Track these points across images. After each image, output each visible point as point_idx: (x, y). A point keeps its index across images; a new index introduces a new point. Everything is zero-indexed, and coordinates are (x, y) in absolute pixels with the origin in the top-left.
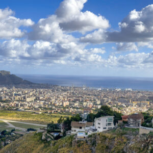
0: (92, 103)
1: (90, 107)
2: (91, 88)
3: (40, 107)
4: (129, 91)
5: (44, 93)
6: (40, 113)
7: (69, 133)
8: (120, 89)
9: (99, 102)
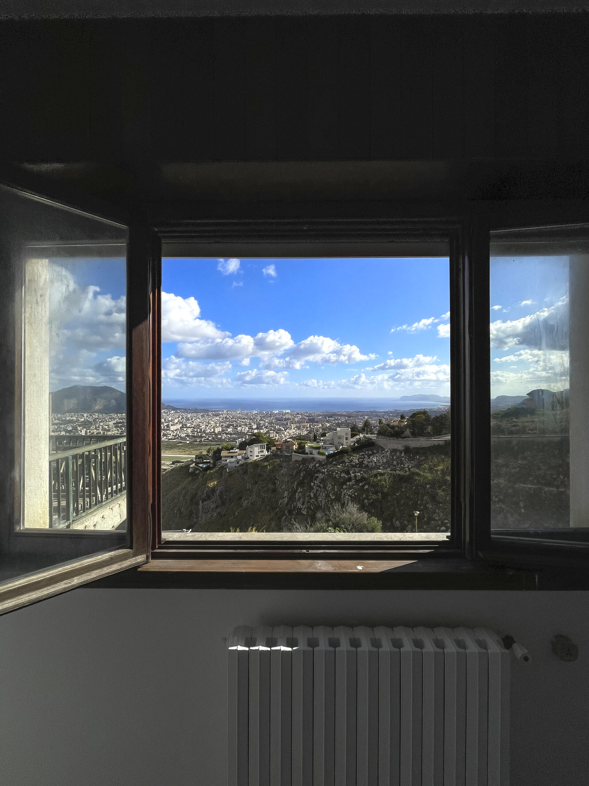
0: (247, 428)
1: (246, 431)
2: (246, 412)
3: (188, 436)
4: (288, 413)
5: (192, 419)
6: (188, 442)
7: (219, 464)
8: (278, 412)
9: (255, 427)
